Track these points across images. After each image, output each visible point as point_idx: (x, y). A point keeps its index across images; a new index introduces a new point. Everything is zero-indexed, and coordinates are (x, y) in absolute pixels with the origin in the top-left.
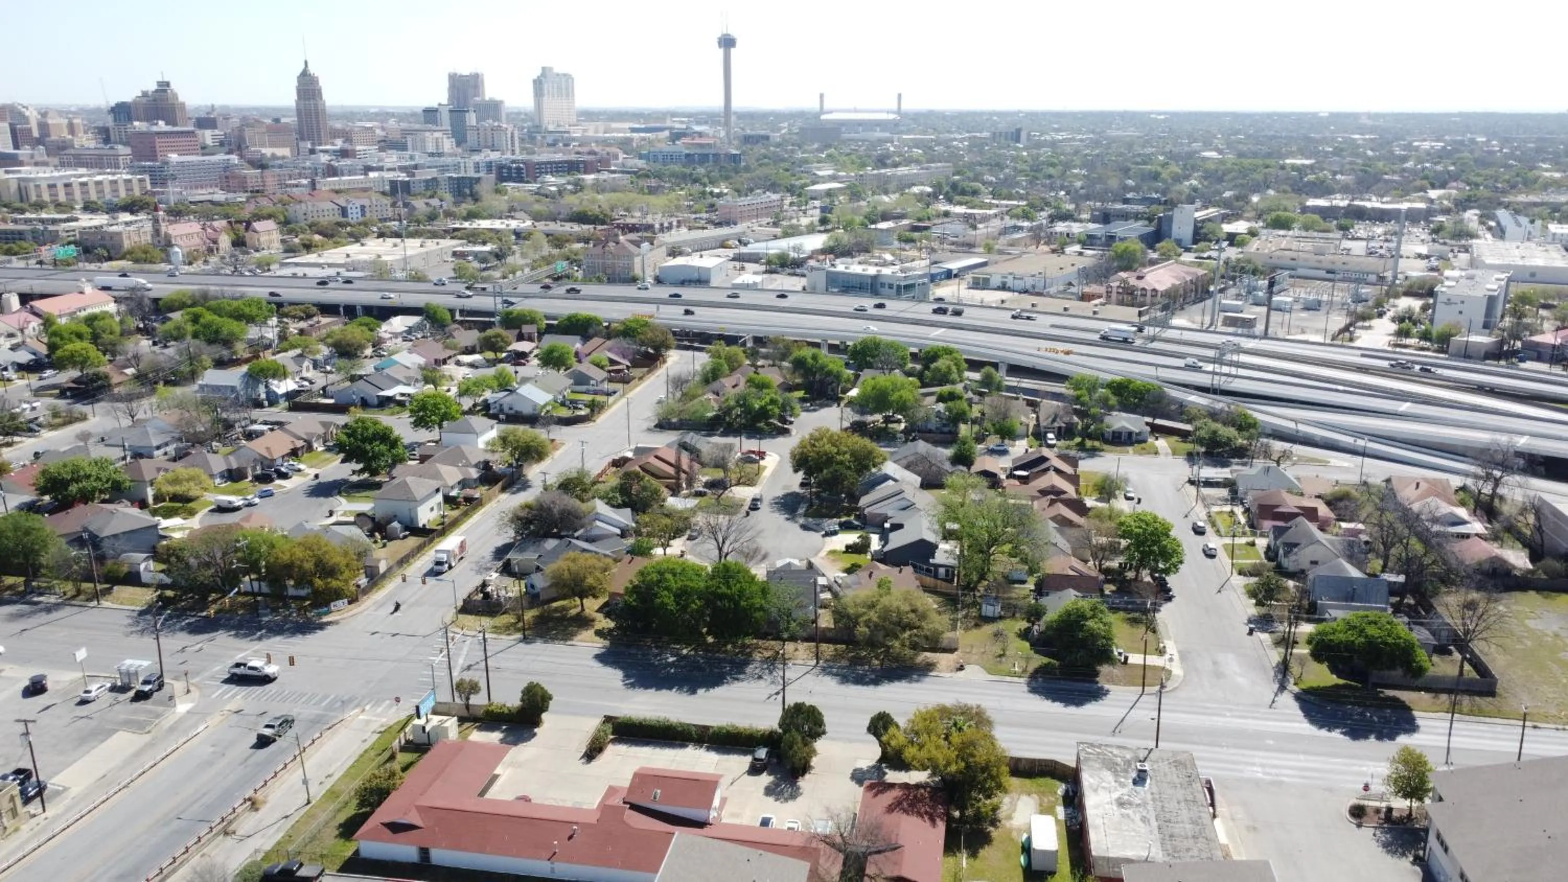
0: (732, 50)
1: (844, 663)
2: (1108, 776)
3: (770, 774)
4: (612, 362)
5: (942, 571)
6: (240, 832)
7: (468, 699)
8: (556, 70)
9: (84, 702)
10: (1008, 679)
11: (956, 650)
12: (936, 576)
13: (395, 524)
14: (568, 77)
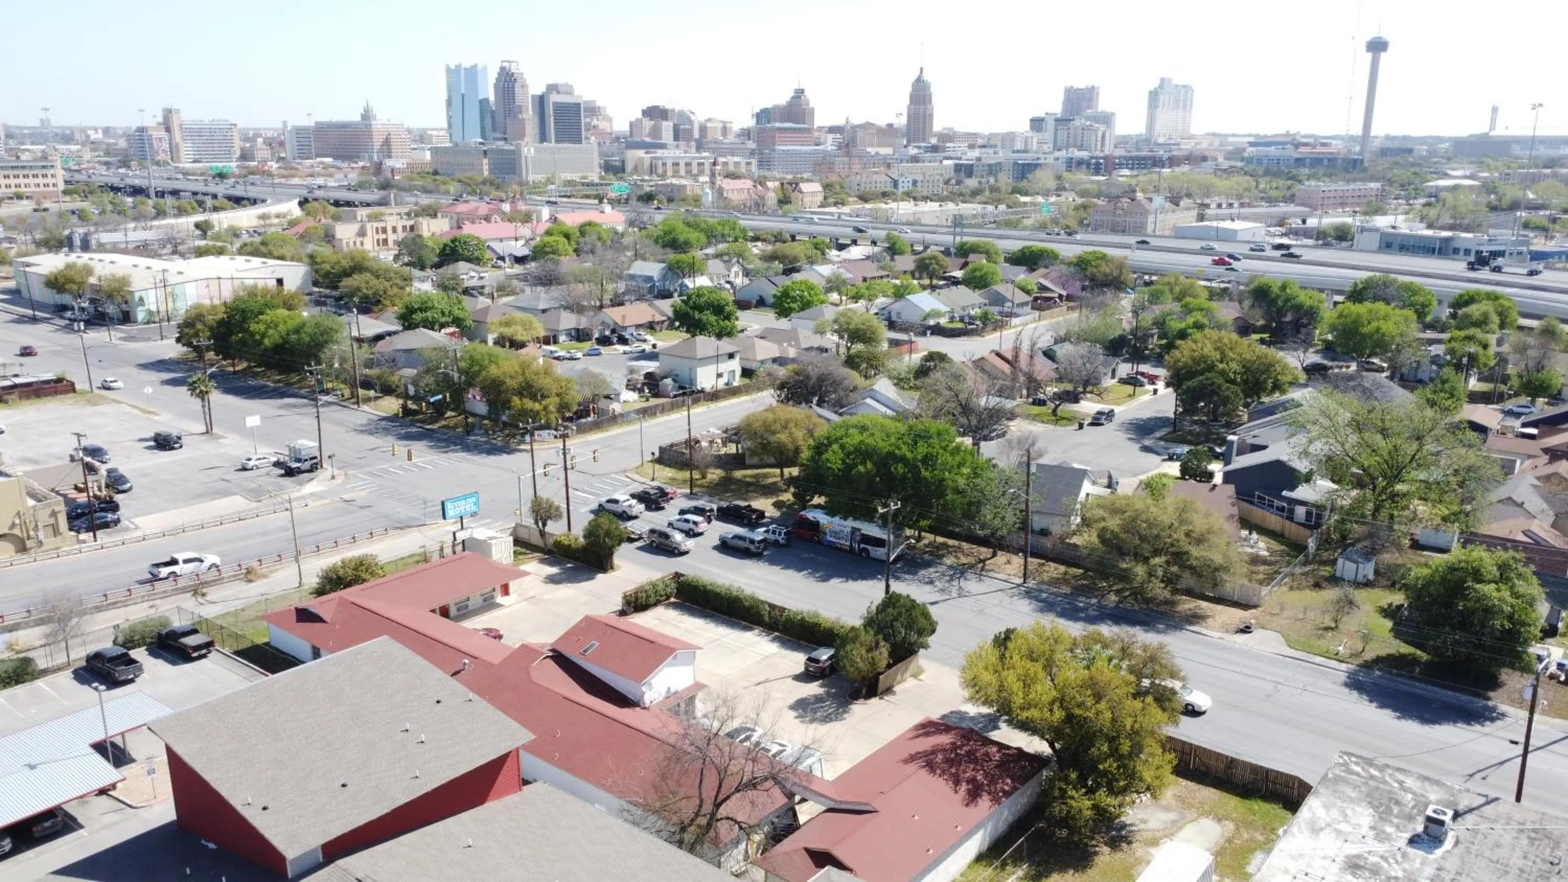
0: (1383, 54)
1: (1066, 590)
2: (1364, 816)
3: (822, 686)
4: (1043, 288)
5: (1300, 511)
6: (208, 598)
7: (544, 525)
8: (1175, 82)
9: (244, 469)
10: (1319, 659)
11: (1255, 607)
12: (1291, 518)
13: (668, 381)
14: (1187, 89)
